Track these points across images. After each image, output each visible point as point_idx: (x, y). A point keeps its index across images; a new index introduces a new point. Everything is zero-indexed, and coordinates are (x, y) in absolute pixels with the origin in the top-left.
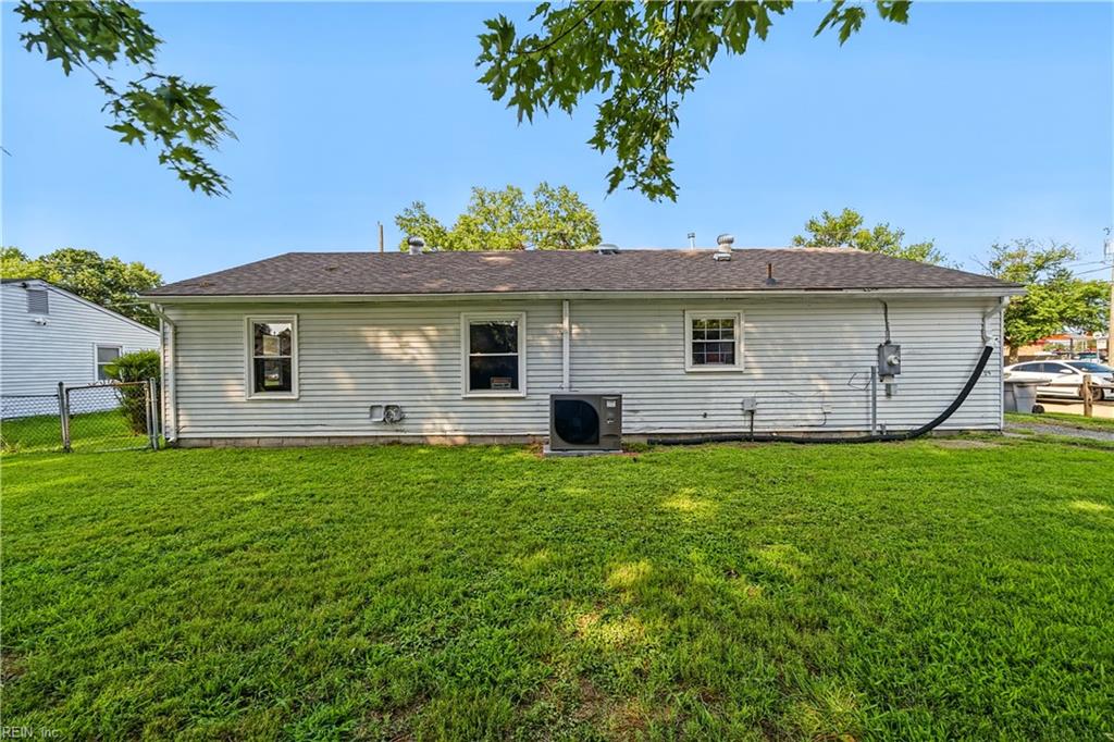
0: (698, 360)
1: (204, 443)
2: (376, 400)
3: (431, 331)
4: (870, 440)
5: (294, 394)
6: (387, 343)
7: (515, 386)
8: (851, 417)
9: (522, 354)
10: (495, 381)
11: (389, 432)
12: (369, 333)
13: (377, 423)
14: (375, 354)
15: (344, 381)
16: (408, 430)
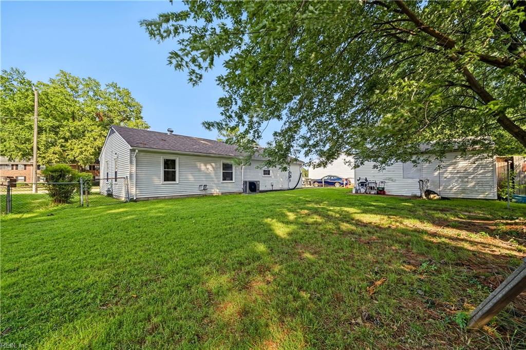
0: (264, 174)
1: (145, 199)
2: (201, 184)
3: (213, 164)
4: (288, 190)
5: (177, 182)
6: (203, 167)
7: (232, 180)
8: (286, 187)
9: (234, 171)
10: (228, 178)
11: (204, 193)
12: (198, 164)
13: (201, 190)
14: (200, 170)
15: (191, 178)
16: (208, 192)
